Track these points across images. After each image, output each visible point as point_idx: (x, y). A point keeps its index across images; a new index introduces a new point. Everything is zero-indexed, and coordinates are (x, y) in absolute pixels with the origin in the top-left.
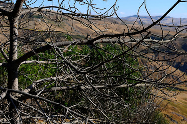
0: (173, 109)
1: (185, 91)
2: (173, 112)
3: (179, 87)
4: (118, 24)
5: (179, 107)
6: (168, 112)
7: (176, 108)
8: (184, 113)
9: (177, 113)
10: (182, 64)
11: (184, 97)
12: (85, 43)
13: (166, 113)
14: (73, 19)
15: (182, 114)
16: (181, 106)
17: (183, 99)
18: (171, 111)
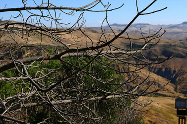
0: (157, 115)
1: (168, 96)
2: (157, 117)
3: (161, 93)
4: (98, 33)
5: (162, 113)
6: (152, 119)
7: (160, 114)
8: (168, 119)
9: (161, 119)
10: (164, 70)
11: (167, 103)
12: (52, 59)
13: (150, 120)
14: (42, 34)
15: (166, 119)
16: (164, 111)
17: (166, 104)
18: (154, 117)
